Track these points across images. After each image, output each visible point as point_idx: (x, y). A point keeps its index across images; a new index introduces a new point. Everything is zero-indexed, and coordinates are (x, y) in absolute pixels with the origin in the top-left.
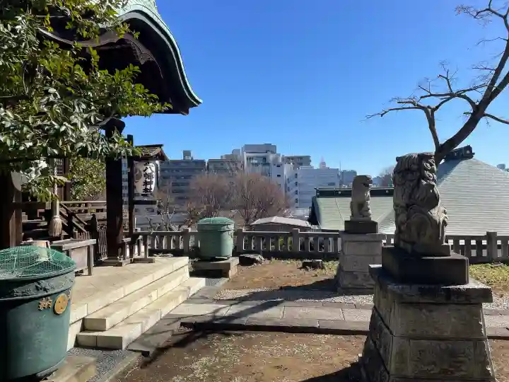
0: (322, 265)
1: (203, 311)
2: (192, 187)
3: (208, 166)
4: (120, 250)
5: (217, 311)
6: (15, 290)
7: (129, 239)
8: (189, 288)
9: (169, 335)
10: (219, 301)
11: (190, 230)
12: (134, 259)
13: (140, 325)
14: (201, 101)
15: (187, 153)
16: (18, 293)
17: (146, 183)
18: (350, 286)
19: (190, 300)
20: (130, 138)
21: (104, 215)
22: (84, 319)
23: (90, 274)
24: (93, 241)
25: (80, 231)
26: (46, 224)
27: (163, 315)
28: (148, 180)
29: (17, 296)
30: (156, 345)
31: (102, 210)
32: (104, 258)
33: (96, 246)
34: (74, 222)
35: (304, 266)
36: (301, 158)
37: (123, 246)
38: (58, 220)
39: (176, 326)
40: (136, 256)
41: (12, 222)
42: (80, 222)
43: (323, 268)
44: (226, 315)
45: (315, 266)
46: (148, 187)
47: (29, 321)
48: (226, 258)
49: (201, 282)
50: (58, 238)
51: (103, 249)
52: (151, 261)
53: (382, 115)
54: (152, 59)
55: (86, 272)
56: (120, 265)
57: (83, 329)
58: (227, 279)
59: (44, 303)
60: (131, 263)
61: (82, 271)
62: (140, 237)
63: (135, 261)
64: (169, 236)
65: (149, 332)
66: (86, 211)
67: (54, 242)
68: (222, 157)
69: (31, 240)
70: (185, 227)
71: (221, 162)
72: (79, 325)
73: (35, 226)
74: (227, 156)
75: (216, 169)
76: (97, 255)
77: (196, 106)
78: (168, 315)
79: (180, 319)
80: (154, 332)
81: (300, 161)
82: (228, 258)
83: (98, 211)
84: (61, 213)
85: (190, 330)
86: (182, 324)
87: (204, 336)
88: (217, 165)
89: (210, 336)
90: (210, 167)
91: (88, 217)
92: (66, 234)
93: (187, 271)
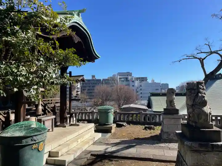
0: (154, 128)
1: (100, 149)
2: (96, 91)
3: (102, 82)
4: (65, 120)
5: (107, 149)
6: (23, 141)
7: (69, 116)
8: (94, 138)
9: (86, 160)
10: (107, 144)
11: (95, 111)
12: (71, 124)
13: (73, 155)
14: (100, 57)
15: (93, 76)
16: (24, 142)
17: (77, 92)
18: (167, 139)
19: (94, 143)
20: (70, 73)
21: (59, 105)
22: (50, 152)
23: (52, 131)
24: (54, 117)
25: (49, 112)
26: (35, 109)
27: (83, 150)
28: (78, 90)
29: (24, 143)
30: (80, 164)
31: (58, 103)
32: (58, 124)
33: (55, 119)
34: (46, 108)
35: (145, 128)
36: (143, 78)
37: (66, 118)
38: (40, 108)
39: (89, 156)
40: (72, 123)
41: (22, 109)
42: (49, 108)
43: (154, 129)
44: (111, 151)
45: (150, 128)
46: (78, 93)
47: (28, 154)
48: (110, 124)
49: (99, 135)
50: (40, 115)
51: (58, 119)
52: (78, 125)
53: (179, 61)
54: (80, 40)
55: (51, 130)
56: (65, 127)
57: (49, 156)
58: (111, 134)
59: (34, 146)
60: (70, 126)
61: (49, 130)
62: (74, 115)
63: (71, 125)
64: (86, 113)
65: (77, 158)
66: (51, 103)
67: (38, 117)
68: (108, 78)
69: (29, 117)
70: (92, 109)
71: (108, 80)
72: (48, 154)
73: (31, 109)
74: (110, 77)
75: (106, 83)
76: (56, 123)
77: (97, 59)
78: (86, 150)
79: (90, 152)
80: (79, 158)
81: (142, 79)
82: (111, 124)
83: (56, 103)
84: (41, 104)
85: (95, 158)
86: (92, 155)
87: (101, 161)
88: (106, 81)
89: (103, 161)
90: (103, 82)
91: (52, 105)
92: (43, 113)
93: (93, 129)
